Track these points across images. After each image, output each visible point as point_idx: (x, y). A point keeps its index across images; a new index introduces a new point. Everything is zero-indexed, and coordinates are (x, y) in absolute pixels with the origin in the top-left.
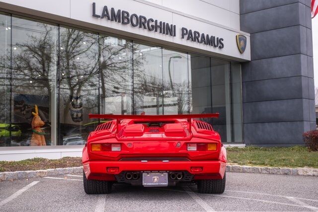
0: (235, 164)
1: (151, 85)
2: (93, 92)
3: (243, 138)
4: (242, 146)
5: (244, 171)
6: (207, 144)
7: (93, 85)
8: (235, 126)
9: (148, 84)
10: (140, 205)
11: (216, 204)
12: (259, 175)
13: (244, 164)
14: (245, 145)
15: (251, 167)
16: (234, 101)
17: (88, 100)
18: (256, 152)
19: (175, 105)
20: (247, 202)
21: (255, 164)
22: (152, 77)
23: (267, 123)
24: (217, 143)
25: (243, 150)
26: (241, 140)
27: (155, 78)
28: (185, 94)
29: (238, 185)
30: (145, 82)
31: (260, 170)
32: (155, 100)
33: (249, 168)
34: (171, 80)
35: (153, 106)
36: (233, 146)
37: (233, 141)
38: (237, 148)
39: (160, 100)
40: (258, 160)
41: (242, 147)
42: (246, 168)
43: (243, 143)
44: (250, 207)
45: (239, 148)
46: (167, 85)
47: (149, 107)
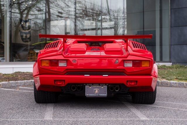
0: (164, 79)
1: (91, 11)
2: (40, 16)
3: (170, 58)
4: (169, 64)
5: (171, 86)
6: (141, 61)
7: (40, 10)
8: (164, 47)
9: (88, 10)
10: (83, 113)
11: (148, 112)
12: (184, 89)
13: (171, 80)
14: (171, 64)
15: (177, 82)
16: (163, 26)
17: (35, 23)
18: (181, 69)
19: (111, 28)
20: (175, 111)
21: (181, 79)
22: (92, 4)
24: (149, 61)
25: (170, 67)
26: (168, 59)
27: (94, 4)
28: (120, 19)
29: (167, 97)
30: (86, 8)
31: (185, 85)
32: (94, 24)
33: (176, 83)
34: (108, 6)
35: (93, 29)
36: (161, 64)
37: (161, 60)
38: (165, 66)
39: (99, 24)
40: (183, 76)
41: (169, 66)
42: (173, 83)
43: (170, 62)
44: (177, 115)
45: (167, 67)
46: (104, 11)
47: (89, 30)
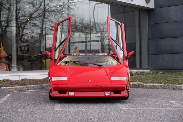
0: (141, 83)
1: (80, 25)
3: (148, 65)
5: (146, 87)
8: (143, 56)
9: (77, 24)
12: (156, 90)
13: (146, 83)
14: (149, 70)
15: (151, 84)
16: (142, 38)
17: (32, 37)
18: (157, 75)
19: (97, 41)
20: (146, 104)
21: (154, 83)
22: (80, 18)
23: (165, 55)
25: (147, 73)
26: (147, 67)
27: (82, 19)
28: (106, 32)
29: (142, 95)
30: (76, 23)
31: (157, 87)
32: (83, 36)
33: (150, 85)
34: (94, 20)
35: (82, 42)
36: (140, 71)
37: (141, 68)
38: (143, 72)
39: (88, 36)
40: (156, 80)
41: (147, 72)
42: (148, 85)
43: (149, 69)
45: (145, 73)
46: (92, 25)
47: (79, 42)
